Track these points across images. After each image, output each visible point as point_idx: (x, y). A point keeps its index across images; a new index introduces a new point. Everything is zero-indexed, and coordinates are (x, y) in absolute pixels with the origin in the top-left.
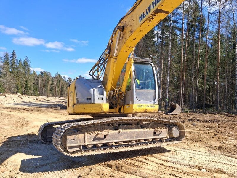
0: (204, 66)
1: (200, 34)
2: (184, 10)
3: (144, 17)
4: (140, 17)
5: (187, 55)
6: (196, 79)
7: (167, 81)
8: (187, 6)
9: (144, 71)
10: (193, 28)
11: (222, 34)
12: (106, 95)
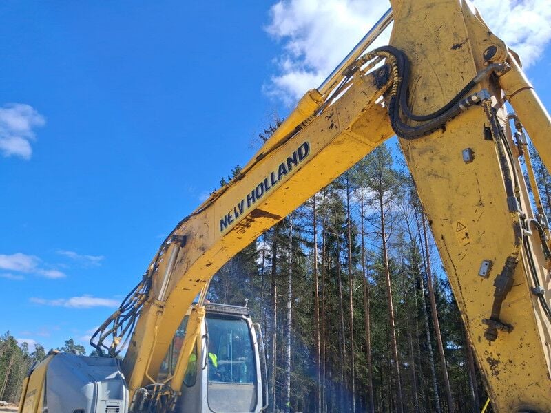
0: (364, 324)
1: (349, 256)
2: (316, 208)
3: (230, 222)
4: (222, 221)
5: (327, 298)
6: (350, 353)
7: (287, 358)
8: (322, 202)
9: (231, 335)
10: (336, 244)
11: (392, 259)
12: (128, 401)
